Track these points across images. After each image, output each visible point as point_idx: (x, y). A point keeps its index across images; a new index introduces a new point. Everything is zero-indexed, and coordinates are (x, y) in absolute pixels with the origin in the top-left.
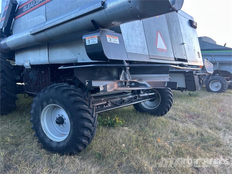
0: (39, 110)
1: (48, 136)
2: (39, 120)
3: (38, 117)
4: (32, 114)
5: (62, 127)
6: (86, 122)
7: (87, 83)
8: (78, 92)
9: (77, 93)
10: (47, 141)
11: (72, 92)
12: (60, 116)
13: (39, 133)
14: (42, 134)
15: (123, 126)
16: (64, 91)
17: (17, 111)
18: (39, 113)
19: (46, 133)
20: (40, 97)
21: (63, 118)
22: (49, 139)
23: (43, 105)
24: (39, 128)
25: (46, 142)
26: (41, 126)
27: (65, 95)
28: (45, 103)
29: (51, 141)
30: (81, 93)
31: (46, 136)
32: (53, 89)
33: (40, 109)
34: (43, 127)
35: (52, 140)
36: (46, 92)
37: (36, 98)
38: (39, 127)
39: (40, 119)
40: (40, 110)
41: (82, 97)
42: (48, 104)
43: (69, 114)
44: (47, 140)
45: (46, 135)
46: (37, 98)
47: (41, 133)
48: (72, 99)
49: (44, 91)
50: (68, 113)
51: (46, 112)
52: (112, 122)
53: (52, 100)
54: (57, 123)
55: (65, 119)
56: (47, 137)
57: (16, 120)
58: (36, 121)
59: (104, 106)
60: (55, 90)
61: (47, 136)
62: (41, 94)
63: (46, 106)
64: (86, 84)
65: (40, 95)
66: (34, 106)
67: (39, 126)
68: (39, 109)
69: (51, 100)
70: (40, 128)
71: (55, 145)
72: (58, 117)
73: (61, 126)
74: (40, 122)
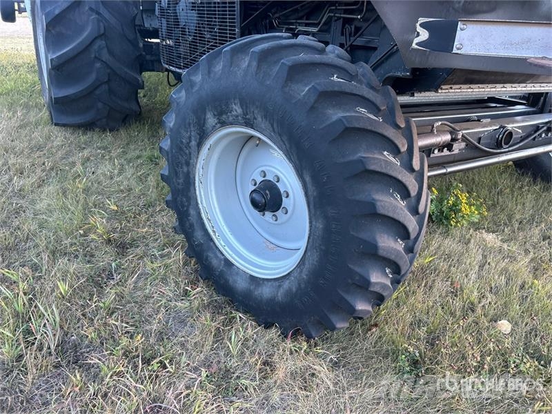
0: (188, 143)
1: (220, 243)
2: (189, 182)
3: (185, 169)
4: (167, 152)
5: (271, 221)
6: (386, 236)
7: (424, 35)
8: (360, 82)
9: (353, 87)
10: (215, 262)
11: (335, 78)
12: (270, 177)
13: (187, 225)
14: (198, 234)
15: (477, 227)
16: (297, 71)
17: (144, 124)
18: (190, 154)
19: (214, 231)
20: (196, 89)
21: (279, 192)
22: (223, 255)
23: (204, 126)
24: (187, 210)
25: (210, 263)
26: (197, 204)
27: (303, 90)
28: (211, 120)
29: (229, 264)
30: (372, 88)
31: (212, 243)
32: (247, 59)
33: (193, 138)
34: (203, 206)
35: (233, 265)
36: (219, 67)
37: (179, 91)
38: (188, 206)
39: (194, 178)
40: (193, 143)
41: (379, 110)
42: (223, 124)
43: (310, 186)
44: (217, 257)
45: (212, 240)
46: (183, 93)
47: (197, 227)
48: (335, 118)
49: (210, 63)
50: (308, 179)
51: (215, 156)
52: (444, 209)
53: (239, 111)
54: (255, 204)
55: (287, 197)
56: (217, 247)
57: (137, 152)
58: (178, 184)
59: (436, 151)
60: (254, 64)
61: (214, 243)
62: (198, 78)
63: (214, 129)
64: (416, 40)
65: (193, 78)
66: (172, 124)
67: (190, 204)
68: (190, 138)
69: (237, 109)
70: (192, 212)
71: (241, 284)
72: (259, 179)
73: (268, 215)
74: (192, 189)
